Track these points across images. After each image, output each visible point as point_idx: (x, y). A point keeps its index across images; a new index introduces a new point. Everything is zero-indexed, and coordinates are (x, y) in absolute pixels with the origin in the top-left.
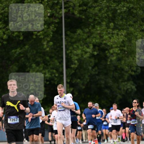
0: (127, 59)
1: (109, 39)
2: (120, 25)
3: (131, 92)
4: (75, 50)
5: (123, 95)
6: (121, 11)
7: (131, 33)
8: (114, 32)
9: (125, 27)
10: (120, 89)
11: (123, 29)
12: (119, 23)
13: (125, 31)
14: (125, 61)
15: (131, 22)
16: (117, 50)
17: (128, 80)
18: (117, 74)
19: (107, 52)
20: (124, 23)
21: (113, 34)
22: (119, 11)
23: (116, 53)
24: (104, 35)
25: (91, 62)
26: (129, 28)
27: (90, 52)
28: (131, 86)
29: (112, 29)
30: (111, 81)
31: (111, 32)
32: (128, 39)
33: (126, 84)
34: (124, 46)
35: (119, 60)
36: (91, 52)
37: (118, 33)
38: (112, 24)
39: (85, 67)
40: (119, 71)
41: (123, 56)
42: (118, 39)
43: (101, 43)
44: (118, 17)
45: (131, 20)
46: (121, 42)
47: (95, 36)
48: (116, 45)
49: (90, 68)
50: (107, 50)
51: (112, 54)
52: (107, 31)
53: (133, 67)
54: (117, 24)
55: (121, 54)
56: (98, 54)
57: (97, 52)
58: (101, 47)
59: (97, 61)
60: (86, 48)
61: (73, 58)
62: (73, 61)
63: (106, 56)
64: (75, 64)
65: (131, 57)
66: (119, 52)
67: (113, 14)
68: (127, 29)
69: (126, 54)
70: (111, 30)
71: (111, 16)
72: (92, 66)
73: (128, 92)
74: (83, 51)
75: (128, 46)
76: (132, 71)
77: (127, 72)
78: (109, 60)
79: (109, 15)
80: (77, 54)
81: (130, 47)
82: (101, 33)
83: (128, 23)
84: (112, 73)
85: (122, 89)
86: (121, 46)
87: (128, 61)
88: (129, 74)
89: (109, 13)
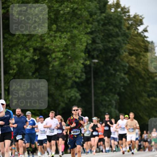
0: (70, 64)
1: (51, 42)
2: (63, 28)
3: (75, 100)
4: (14, 55)
5: (66, 104)
6: (64, 12)
7: (75, 36)
8: (56, 35)
9: (69, 29)
10: (63, 97)
11: (67, 32)
12: (61, 25)
13: (69, 34)
14: (69, 66)
15: (75, 24)
16: (59, 55)
17: (72, 87)
18: (59, 80)
19: (48, 56)
20: (67, 25)
21: (55, 36)
22: (61, 12)
23: (59, 58)
24: (45, 38)
25: (31, 67)
26: (73, 30)
27: (29, 57)
28: (75, 94)
29: (54, 31)
30: (53, 89)
31: (53, 35)
32: (71, 42)
33: (70, 92)
34: (68, 51)
35: (62, 65)
36: (31, 56)
37: (61, 35)
38: (54, 27)
39: (24, 72)
40: (61, 78)
41: (67, 60)
42: (61, 42)
43: (43, 47)
44: (61, 18)
45: (74, 22)
46: (64, 45)
47: (35, 39)
48: (58, 49)
49: (30, 74)
50: (48, 54)
51: (54, 59)
52: (49, 34)
53: (77, 72)
54: (60, 26)
55: (64, 59)
56: (38, 59)
57: (38, 56)
58: (42, 51)
59: (38, 66)
60: (26, 52)
61: (12, 63)
62: (12, 66)
63: (48, 61)
64: (14, 69)
65: (75, 62)
66: (62, 56)
67: (55, 14)
68: (71, 31)
69: (70, 59)
70: (53, 33)
71: (53, 17)
72: (33, 71)
73: (71, 100)
74: (23, 55)
75: (72, 50)
76: (76, 77)
77: (70, 78)
78: (51, 65)
79: (51, 16)
80: (17, 58)
81: (74, 52)
82: (42, 35)
83: (72, 25)
84: (54, 80)
85: (66, 97)
86: (64, 50)
87: (72, 66)
88: (73, 80)
89: (51, 14)
